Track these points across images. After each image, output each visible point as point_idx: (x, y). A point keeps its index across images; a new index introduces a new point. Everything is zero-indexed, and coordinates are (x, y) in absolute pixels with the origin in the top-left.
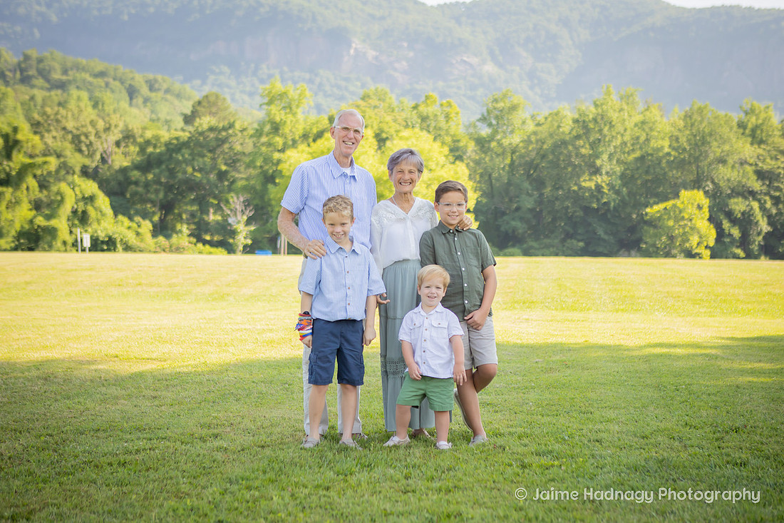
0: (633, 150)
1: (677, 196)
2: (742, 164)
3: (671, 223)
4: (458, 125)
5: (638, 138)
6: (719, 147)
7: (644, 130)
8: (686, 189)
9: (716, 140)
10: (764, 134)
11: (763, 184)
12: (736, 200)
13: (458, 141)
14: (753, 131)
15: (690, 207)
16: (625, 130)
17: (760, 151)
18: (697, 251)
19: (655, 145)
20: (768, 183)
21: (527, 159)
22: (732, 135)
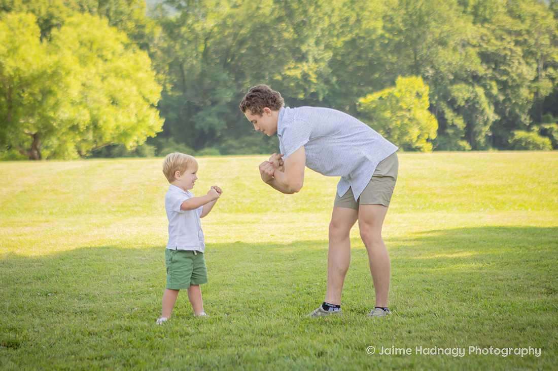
0: (343, 33)
1: (393, 83)
2: (464, 46)
3: (388, 114)
4: (142, 8)
5: (347, 19)
6: (438, 28)
7: (353, 10)
8: (403, 75)
9: (435, 20)
10: (487, 12)
11: (488, 68)
12: (458, 86)
13: (143, 27)
14: (476, 8)
15: (408, 95)
16: (333, 10)
17: (484, 31)
18: (418, 145)
19: (367, 27)
20: (493, 66)
21: (224, 46)
22: (452, 14)
